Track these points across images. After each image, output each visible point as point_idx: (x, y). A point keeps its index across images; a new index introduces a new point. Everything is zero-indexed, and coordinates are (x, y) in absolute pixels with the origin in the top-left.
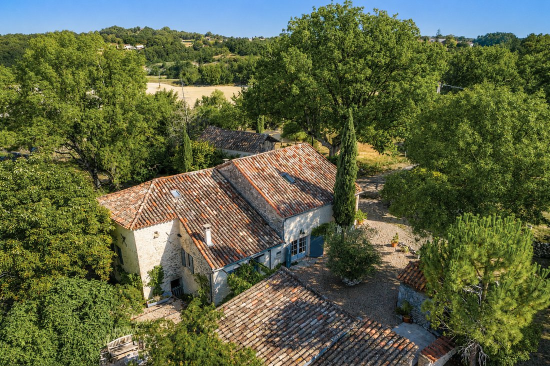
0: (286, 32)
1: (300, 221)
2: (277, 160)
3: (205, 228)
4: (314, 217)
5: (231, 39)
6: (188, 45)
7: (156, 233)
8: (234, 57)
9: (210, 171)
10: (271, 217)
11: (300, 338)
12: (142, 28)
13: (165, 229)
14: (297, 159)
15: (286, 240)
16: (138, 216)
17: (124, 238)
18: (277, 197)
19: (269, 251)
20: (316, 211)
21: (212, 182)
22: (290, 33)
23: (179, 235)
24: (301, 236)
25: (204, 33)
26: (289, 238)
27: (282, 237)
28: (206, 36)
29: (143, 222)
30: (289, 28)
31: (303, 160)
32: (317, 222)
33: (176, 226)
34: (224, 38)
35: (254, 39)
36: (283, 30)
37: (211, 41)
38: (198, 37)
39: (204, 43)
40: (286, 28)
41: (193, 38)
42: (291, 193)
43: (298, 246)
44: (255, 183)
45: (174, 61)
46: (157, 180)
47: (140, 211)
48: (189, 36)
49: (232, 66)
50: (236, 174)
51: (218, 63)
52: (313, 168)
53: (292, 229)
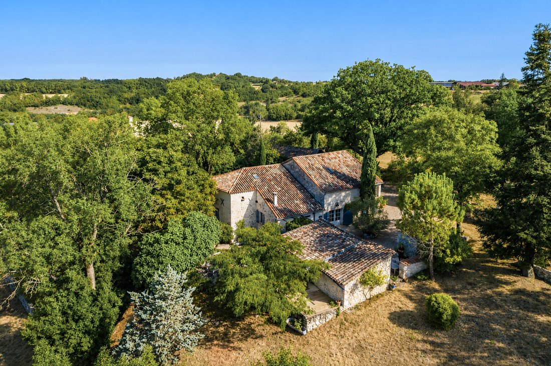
0: (336, 78)
1: (335, 198)
2: (323, 160)
3: (274, 194)
4: (345, 197)
5: (297, 83)
6: (257, 88)
7: (243, 198)
8: (298, 98)
9: (278, 165)
10: (316, 192)
11: (327, 248)
12: (217, 73)
13: (249, 195)
14: (337, 160)
15: (326, 209)
16: (233, 187)
17: (223, 201)
18: (321, 180)
19: (314, 214)
20: (347, 192)
21: (279, 172)
22: (339, 78)
23: (257, 202)
24: (336, 208)
25: (272, 78)
26: (328, 208)
27: (323, 206)
28: (273, 80)
29: (237, 190)
30: (338, 75)
31: (342, 161)
32: (348, 200)
33: (255, 195)
34: (289, 82)
35: (318, 83)
36: (334, 77)
37: (278, 85)
38: (267, 81)
39: (271, 87)
40: (337, 75)
41: (262, 82)
42: (330, 179)
43: (335, 215)
44: (306, 171)
45: (244, 101)
46: (244, 168)
47: (235, 183)
48: (259, 81)
49: (295, 106)
50: (295, 166)
51: (283, 103)
52: (348, 166)
53: (330, 202)
